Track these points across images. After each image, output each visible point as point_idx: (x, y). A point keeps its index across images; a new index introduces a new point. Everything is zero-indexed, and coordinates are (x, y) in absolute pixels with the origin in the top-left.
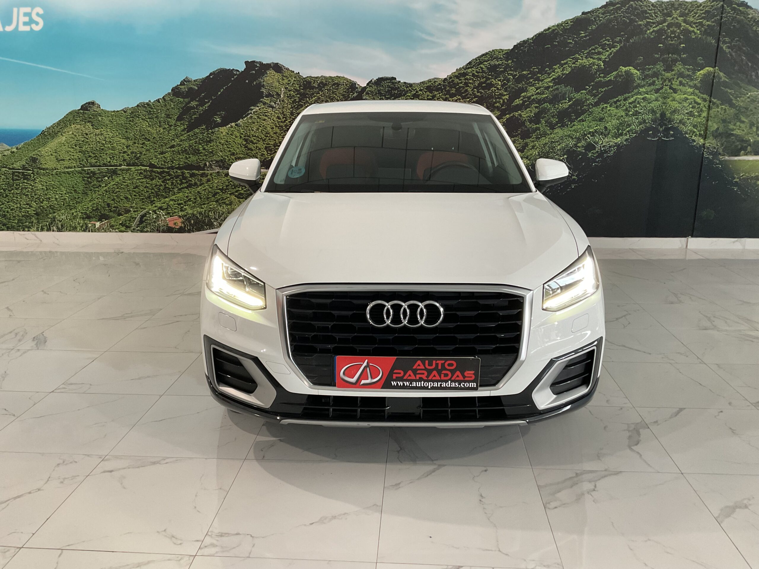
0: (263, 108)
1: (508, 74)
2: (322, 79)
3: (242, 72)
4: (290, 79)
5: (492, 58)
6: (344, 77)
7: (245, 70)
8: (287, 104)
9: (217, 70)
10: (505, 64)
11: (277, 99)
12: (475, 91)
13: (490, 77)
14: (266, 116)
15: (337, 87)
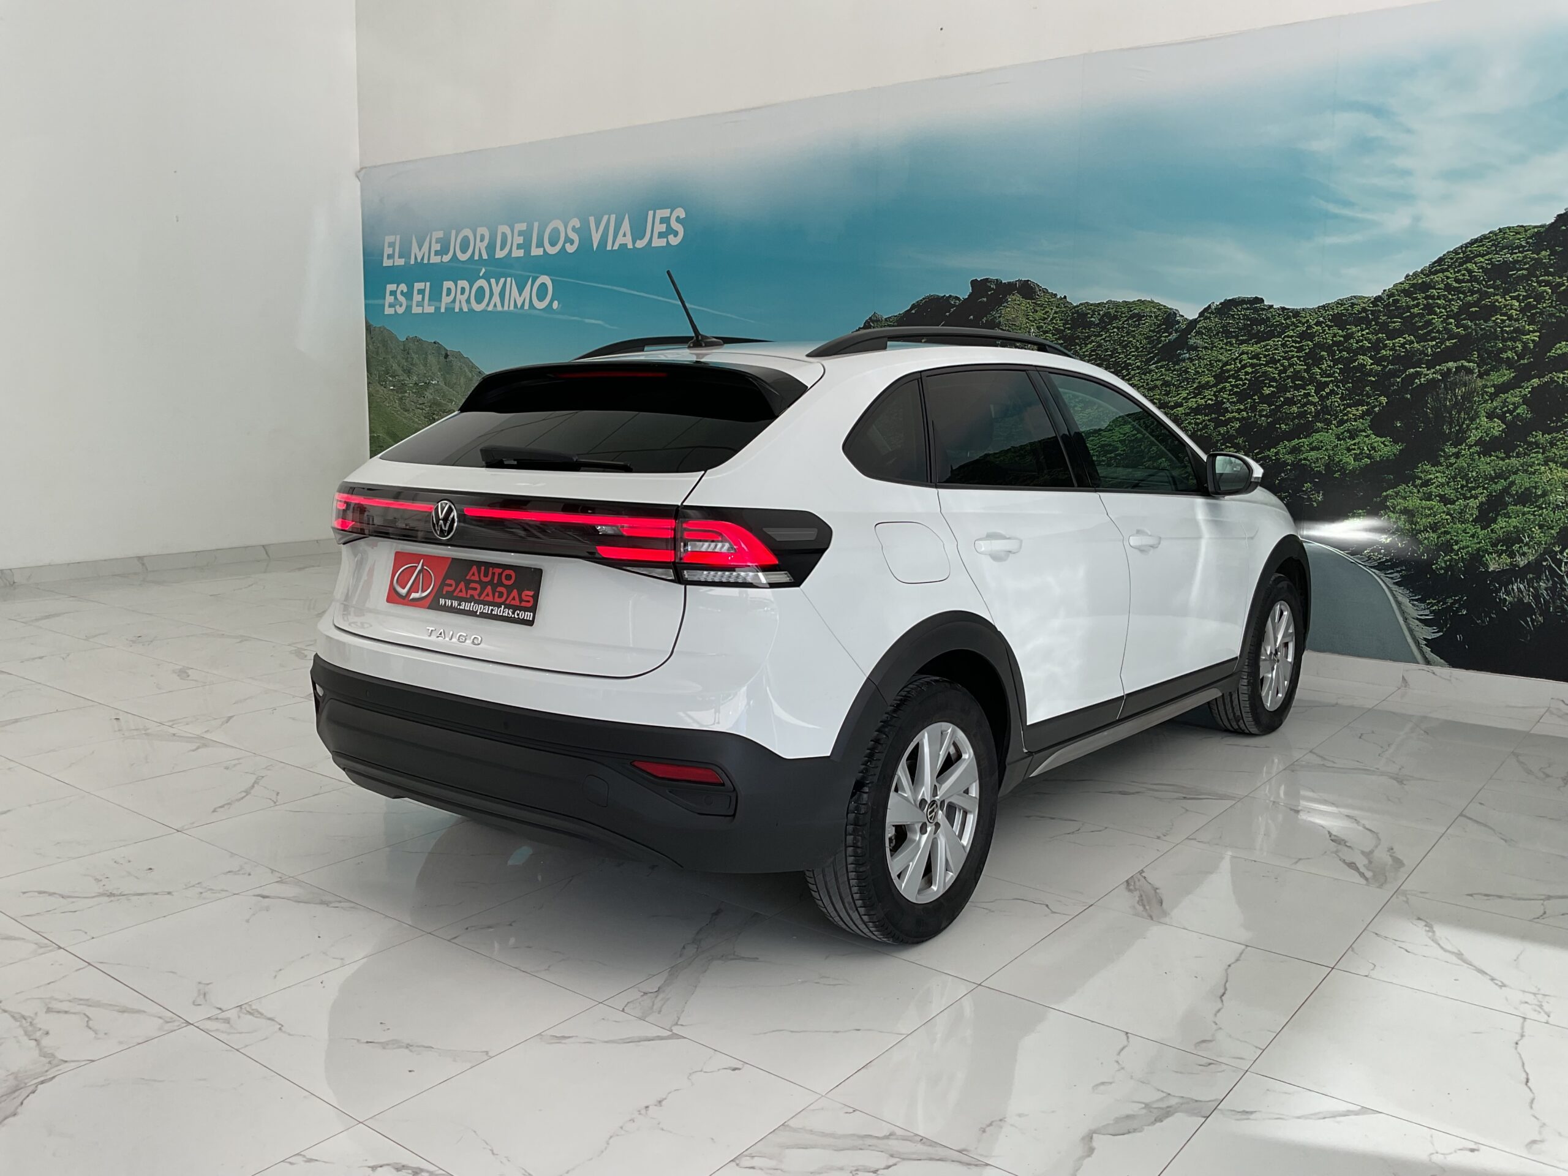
1: (1539, 283)
2: (1109, 308)
3: (965, 299)
4: (1047, 310)
5: (1496, 246)
6: (1152, 302)
7: (969, 296)
10: (1532, 259)
12: (1451, 323)
13: (1492, 290)
15: (1137, 323)
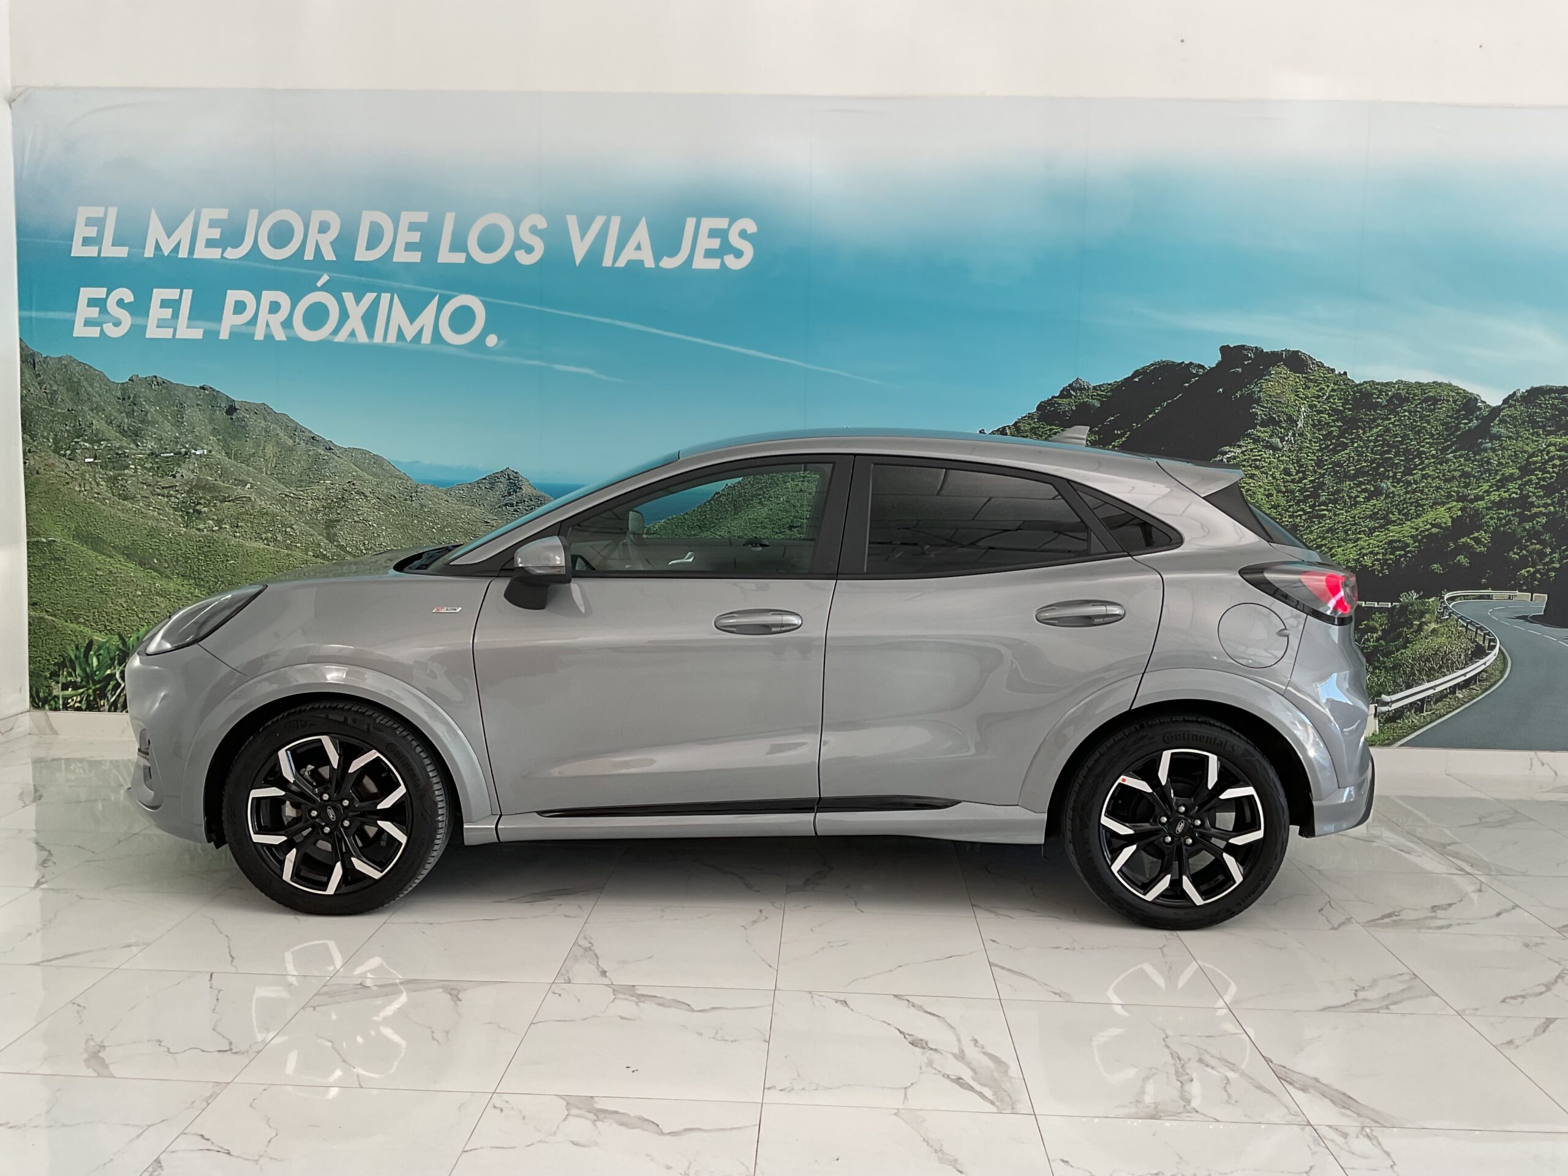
0: (1251, 450)
2: (1399, 389)
3: (1212, 369)
4: (1323, 386)
6: (1450, 385)
7: (1217, 365)
8: (1310, 441)
9: (1152, 365)
11: (1288, 430)
14: (1257, 467)
15: (1432, 407)
